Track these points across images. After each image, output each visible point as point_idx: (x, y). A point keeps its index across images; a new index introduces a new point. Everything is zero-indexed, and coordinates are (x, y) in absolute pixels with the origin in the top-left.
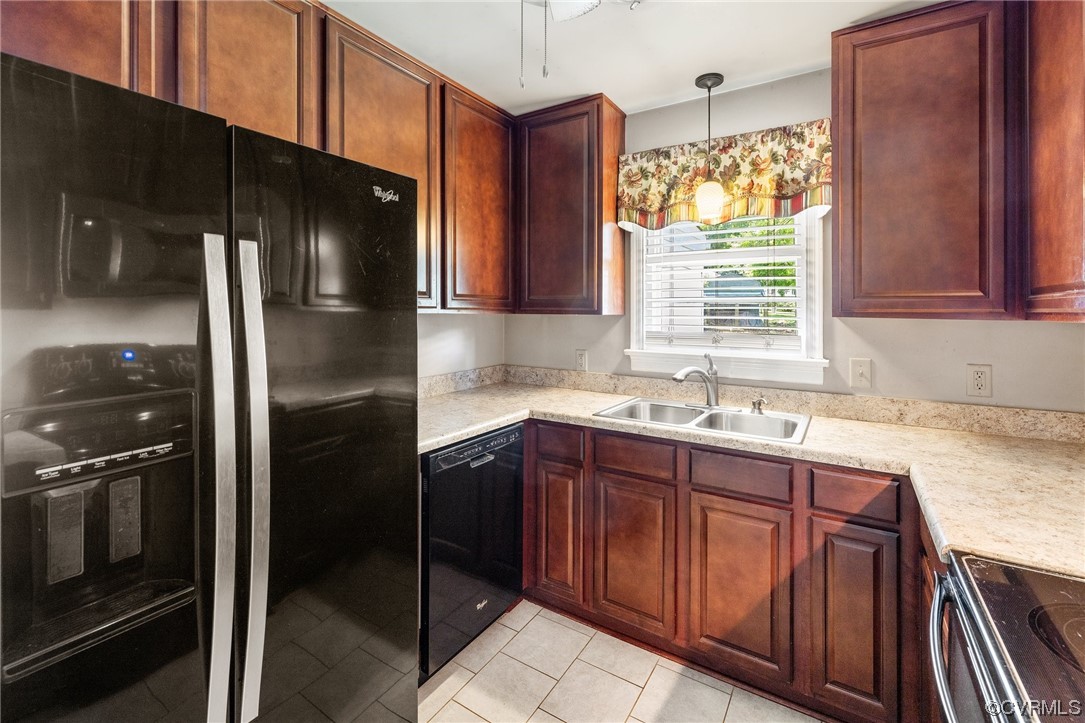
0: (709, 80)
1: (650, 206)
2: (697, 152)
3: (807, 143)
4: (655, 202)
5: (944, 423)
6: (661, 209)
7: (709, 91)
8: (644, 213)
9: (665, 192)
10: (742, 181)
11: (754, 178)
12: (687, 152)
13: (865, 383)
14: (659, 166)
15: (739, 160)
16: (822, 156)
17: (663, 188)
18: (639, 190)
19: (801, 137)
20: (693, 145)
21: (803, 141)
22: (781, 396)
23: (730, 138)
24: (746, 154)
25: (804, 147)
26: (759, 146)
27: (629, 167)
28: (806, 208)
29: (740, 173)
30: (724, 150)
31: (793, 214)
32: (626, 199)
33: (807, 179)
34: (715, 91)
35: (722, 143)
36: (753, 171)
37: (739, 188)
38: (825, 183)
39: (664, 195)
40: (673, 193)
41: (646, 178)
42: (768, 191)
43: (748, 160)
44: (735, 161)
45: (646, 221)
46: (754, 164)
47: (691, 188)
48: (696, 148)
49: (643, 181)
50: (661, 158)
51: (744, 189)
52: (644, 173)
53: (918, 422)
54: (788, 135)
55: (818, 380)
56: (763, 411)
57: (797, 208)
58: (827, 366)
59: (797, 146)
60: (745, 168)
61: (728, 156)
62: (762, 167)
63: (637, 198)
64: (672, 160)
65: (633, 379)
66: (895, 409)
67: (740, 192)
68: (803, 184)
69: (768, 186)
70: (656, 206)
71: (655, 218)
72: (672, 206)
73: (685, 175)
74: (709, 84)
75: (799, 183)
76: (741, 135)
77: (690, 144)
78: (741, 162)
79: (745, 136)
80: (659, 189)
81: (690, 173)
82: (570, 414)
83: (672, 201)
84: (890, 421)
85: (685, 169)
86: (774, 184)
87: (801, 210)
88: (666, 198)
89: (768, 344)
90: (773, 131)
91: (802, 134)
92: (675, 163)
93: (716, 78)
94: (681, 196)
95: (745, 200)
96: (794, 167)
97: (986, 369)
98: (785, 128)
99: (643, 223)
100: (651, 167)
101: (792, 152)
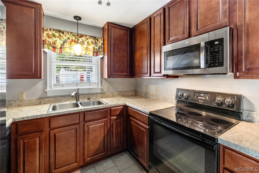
0: (78, 18)
1: (57, 46)
2: (73, 35)
3: (99, 42)
4: (58, 45)
5: (118, 96)
6: (61, 48)
7: (78, 21)
8: (54, 48)
9: (62, 43)
10: (85, 46)
11: (88, 46)
12: (69, 34)
13: (108, 91)
14: (60, 35)
15: (84, 41)
16: (102, 45)
17: (62, 42)
18: (52, 40)
19: (98, 40)
20: (71, 33)
21: (98, 41)
22: (93, 96)
23: (82, 34)
24: (86, 40)
25: (98, 42)
26: (89, 39)
27: (48, 32)
28: (99, 55)
29: (84, 44)
30: (80, 37)
31: (96, 56)
32: (47, 42)
33: (99, 49)
34: (79, 22)
35: (80, 35)
36: (88, 44)
37: (84, 47)
38: (103, 51)
39: (61, 44)
40: (65, 44)
41: (55, 37)
42: (92, 50)
43: (86, 41)
44: (83, 40)
45: (55, 50)
46: (88, 43)
47: (71, 44)
48: (72, 34)
49: (54, 38)
50: (61, 33)
51: (85, 48)
52: (54, 36)
53: (115, 96)
54: (95, 39)
55: (99, 91)
56: (90, 100)
57: (97, 55)
58: (102, 88)
59: (97, 42)
60: (86, 43)
61: (81, 39)
62: (90, 44)
63: (52, 43)
64: (65, 35)
65: (48, 99)
66: (112, 94)
67: (84, 48)
68: (98, 50)
69: (92, 49)
70: (59, 46)
71: (59, 50)
72: (65, 48)
73: (69, 40)
74: (78, 19)
75: (97, 50)
76: (85, 35)
77: (71, 32)
78: (85, 41)
79: (86, 36)
80: (60, 42)
81: (71, 40)
82: (38, 114)
83: (65, 46)
84: (111, 97)
85: (69, 39)
86: (93, 49)
87: (98, 55)
88: (62, 45)
89: (90, 85)
90: (92, 37)
91: (98, 39)
92: (66, 36)
93: (80, 18)
94: (67, 46)
95: (85, 51)
96: (96, 46)
97: (123, 86)
98: (95, 37)
99: (54, 51)
100: (57, 34)
101: (96, 43)
